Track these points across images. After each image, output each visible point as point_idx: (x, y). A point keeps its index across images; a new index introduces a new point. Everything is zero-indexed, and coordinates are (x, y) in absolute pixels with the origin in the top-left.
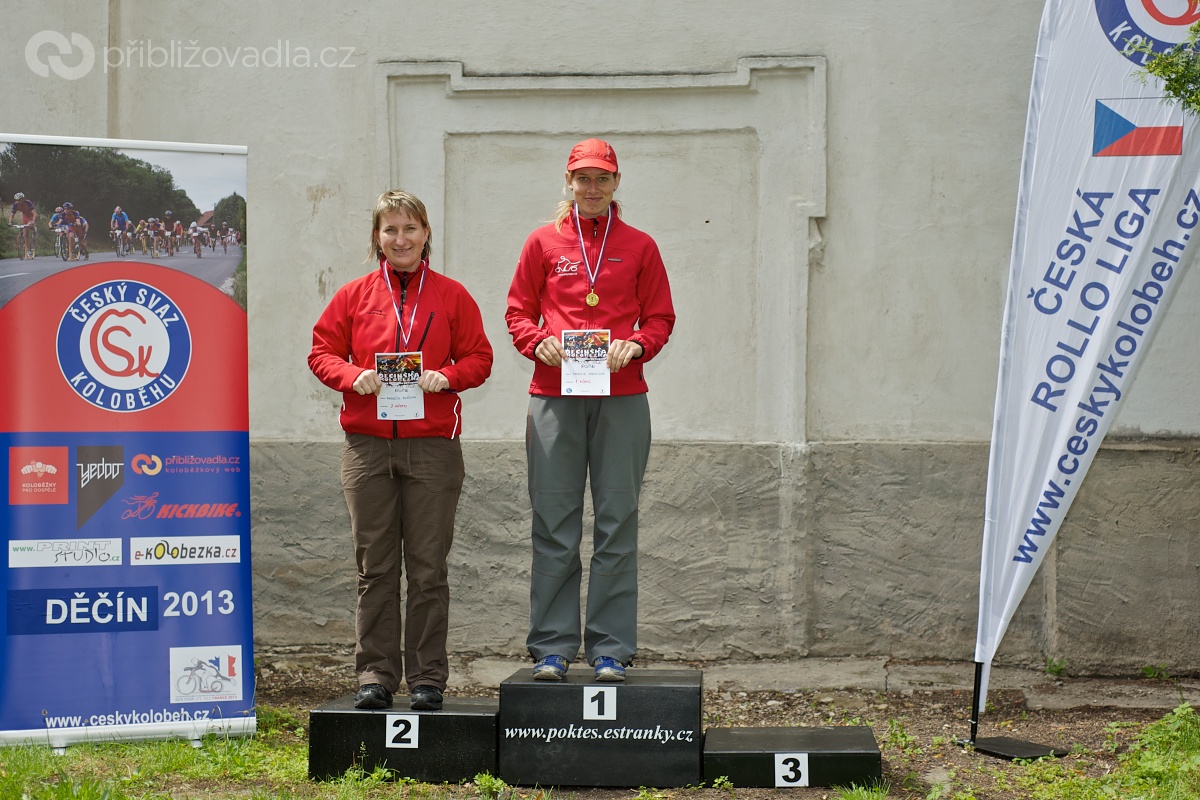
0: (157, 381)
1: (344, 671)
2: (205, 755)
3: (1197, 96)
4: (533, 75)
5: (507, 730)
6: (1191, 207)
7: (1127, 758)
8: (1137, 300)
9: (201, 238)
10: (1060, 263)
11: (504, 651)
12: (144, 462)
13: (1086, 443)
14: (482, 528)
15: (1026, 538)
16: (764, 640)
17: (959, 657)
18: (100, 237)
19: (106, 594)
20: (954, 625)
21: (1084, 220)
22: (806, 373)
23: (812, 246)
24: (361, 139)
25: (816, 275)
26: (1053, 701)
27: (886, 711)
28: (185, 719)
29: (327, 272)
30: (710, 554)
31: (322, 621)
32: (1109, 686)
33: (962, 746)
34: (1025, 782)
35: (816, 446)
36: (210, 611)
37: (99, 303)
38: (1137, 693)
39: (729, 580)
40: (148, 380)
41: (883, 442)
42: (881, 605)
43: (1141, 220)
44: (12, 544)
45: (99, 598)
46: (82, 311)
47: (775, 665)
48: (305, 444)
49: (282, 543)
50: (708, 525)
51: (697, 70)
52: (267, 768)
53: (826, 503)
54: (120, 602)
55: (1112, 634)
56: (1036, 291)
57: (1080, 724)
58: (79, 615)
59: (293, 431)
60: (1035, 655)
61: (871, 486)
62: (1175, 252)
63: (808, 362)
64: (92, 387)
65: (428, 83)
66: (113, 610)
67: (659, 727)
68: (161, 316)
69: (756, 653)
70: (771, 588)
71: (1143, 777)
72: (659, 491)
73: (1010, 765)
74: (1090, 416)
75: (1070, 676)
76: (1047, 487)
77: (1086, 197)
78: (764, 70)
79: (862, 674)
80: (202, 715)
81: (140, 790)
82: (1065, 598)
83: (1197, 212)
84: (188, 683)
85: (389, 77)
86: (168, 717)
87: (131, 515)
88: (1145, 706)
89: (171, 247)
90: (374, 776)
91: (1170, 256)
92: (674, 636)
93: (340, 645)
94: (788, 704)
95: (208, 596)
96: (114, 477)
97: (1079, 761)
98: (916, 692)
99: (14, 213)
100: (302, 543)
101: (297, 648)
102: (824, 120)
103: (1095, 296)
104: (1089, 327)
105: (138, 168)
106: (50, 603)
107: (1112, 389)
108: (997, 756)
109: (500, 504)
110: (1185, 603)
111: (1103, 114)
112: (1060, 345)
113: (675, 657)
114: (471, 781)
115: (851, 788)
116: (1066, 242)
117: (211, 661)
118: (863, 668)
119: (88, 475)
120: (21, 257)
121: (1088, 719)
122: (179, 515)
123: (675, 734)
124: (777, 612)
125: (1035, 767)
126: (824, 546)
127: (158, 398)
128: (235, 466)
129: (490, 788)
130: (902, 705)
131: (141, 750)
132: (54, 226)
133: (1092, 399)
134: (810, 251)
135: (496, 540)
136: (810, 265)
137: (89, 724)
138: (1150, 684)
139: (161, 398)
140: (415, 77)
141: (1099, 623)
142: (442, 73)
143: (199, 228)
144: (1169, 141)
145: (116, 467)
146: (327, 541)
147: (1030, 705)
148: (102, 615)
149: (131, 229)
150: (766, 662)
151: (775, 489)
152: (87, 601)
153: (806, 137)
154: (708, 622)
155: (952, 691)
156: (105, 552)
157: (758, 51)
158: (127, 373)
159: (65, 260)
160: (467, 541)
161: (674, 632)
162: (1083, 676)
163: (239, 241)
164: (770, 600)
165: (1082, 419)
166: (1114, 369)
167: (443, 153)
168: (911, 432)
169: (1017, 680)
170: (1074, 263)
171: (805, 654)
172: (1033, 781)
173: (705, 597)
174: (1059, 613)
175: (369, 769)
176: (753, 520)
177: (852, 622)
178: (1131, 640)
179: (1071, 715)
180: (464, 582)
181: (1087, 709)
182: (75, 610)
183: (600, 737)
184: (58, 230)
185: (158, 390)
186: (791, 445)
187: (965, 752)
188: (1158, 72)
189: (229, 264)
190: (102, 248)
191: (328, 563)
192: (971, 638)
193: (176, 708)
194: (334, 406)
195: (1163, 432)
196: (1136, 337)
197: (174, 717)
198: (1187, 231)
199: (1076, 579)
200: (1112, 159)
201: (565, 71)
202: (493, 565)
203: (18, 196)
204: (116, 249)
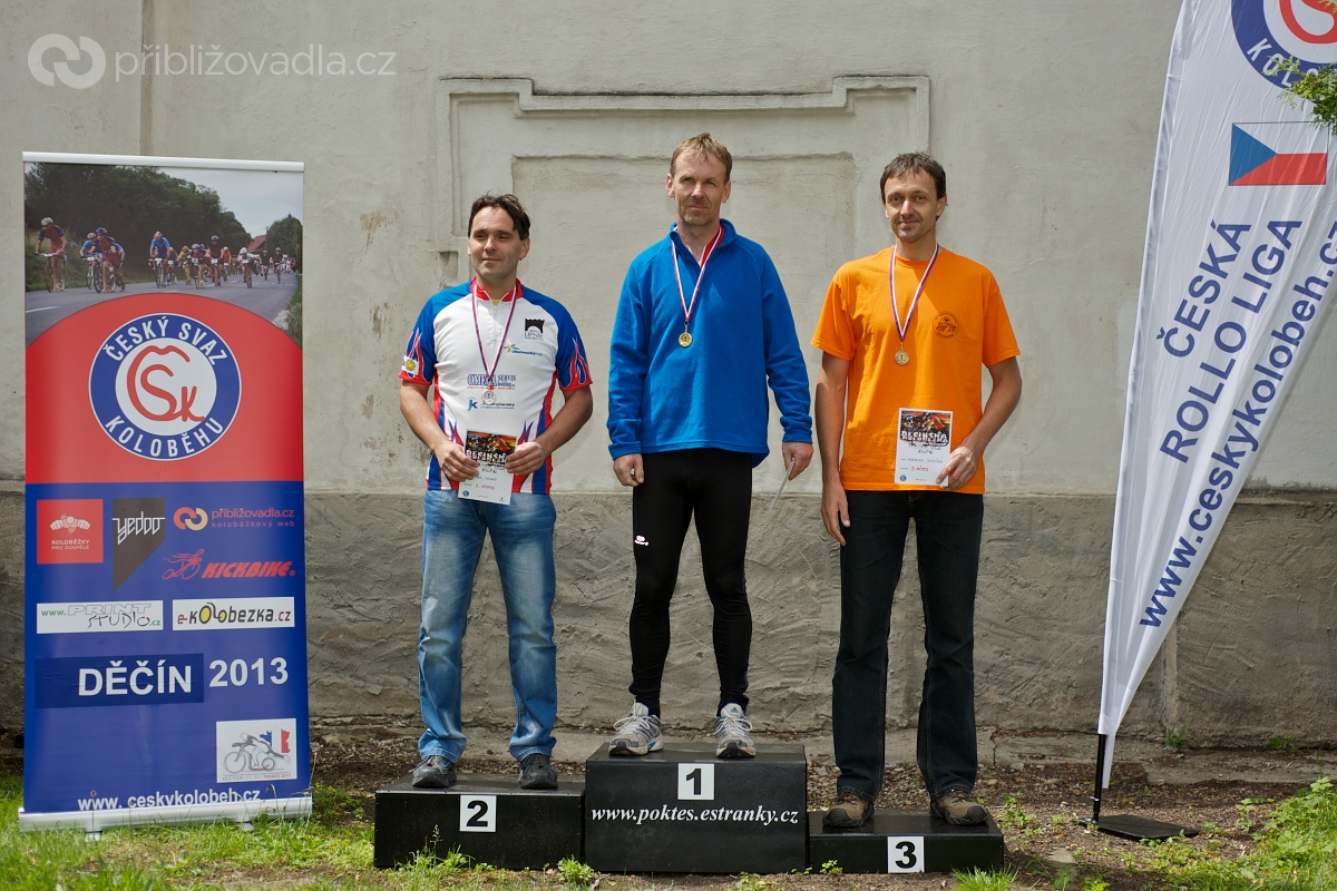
0: (202, 426)
1: (401, 744)
2: (257, 839)
4: (609, 94)
5: (594, 811)
7: (1263, 838)
8: (1276, 342)
9: (252, 266)
10: (1192, 301)
11: (576, 722)
12: (187, 516)
13: (1219, 497)
15: (1154, 599)
17: (1071, 727)
18: (138, 266)
19: (146, 662)
20: (1066, 693)
21: (1219, 254)
24: (420, 163)
26: (1175, 776)
27: (996, 786)
28: (233, 800)
29: (382, 308)
30: (801, 616)
31: (376, 690)
32: (1234, 759)
33: (1085, 826)
34: (1155, 865)
36: (261, 681)
37: (137, 339)
38: (1265, 766)
39: (821, 645)
40: (191, 424)
42: (987, 672)
43: (1281, 255)
44: (40, 607)
45: (138, 666)
46: (118, 348)
48: (357, 497)
49: (332, 605)
50: (800, 584)
51: (789, 90)
52: (327, 853)
54: (161, 671)
55: (1236, 702)
56: (1166, 331)
57: (1206, 800)
58: (116, 686)
59: (345, 482)
60: (1153, 725)
62: (1318, 289)
64: (129, 432)
65: (494, 102)
66: (154, 680)
67: (761, 807)
68: (207, 354)
71: (1282, 859)
73: (1138, 846)
74: (1224, 467)
75: (1192, 748)
76: (1177, 545)
77: (1222, 229)
78: (862, 90)
80: (252, 796)
81: (187, 879)
82: (1186, 664)
84: (236, 760)
85: (451, 95)
86: (214, 798)
87: (174, 575)
88: (1275, 781)
89: (218, 276)
90: (448, 862)
91: (1311, 294)
92: (762, 705)
93: (396, 716)
95: (259, 664)
96: (154, 532)
97: (1212, 841)
98: (1026, 766)
99: (41, 240)
100: (355, 604)
101: (349, 719)
102: (927, 145)
103: (1231, 337)
104: (1224, 370)
105: (181, 188)
106: (83, 672)
107: (1248, 438)
108: (1122, 836)
109: (572, 562)
110: (1315, 669)
111: (1241, 140)
112: (1192, 390)
113: (763, 728)
114: (555, 867)
115: (974, 874)
116: (1199, 278)
117: (262, 736)
119: (125, 530)
120: (49, 289)
121: (1216, 794)
122: (227, 574)
123: (778, 816)
125: (1165, 848)
127: (203, 444)
128: (288, 519)
129: (576, 875)
130: (1013, 780)
131: (186, 833)
132: (87, 254)
133: (1226, 448)
135: (568, 601)
137: (125, 806)
138: (1278, 757)
139: (207, 444)
140: (480, 95)
141: (1222, 690)
142: (510, 91)
143: (249, 255)
144: (1311, 170)
145: (156, 521)
146: (382, 601)
147: (1151, 779)
148: (141, 685)
149: (173, 257)
152: (124, 670)
154: (798, 690)
155: (1066, 765)
156: (145, 615)
157: (856, 69)
158: (169, 416)
159: (99, 292)
161: (762, 701)
162: (1206, 748)
163: (294, 269)
165: (1216, 470)
166: (1251, 416)
167: (510, 179)
168: (1020, 484)
169: (1136, 753)
170: (1208, 301)
171: (905, 725)
173: (796, 662)
174: (1179, 680)
175: (442, 854)
178: (1257, 709)
179: (1196, 791)
181: (1213, 783)
182: (111, 681)
183: (696, 818)
184: (91, 259)
185: (204, 435)
187: (1088, 832)
188: (1306, 93)
189: (283, 294)
190: (140, 279)
191: (382, 626)
192: (1084, 707)
193: (223, 787)
194: (391, 455)
195: (1292, 485)
196: (1275, 382)
197: (221, 798)
198: (1330, 267)
199: (1198, 643)
200: (1250, 188)
201: (645, 90)
202: (564, 628)
203: (45, 221)
204: (156, 279)
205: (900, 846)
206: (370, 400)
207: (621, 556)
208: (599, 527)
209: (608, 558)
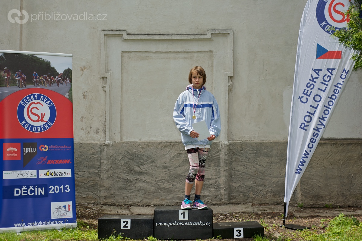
0: (46, 123)
1: (93, 210)
3: (348, 42)
4: (147, 35)
5: (157, 223)
6: (344, 74)
7: (328, 229)
8: (329, 99)
9: (59, 81)
10: (307, 89)
11: (139, 204)
12: (43, 147)
13: (315, 140)
14: (132, 168)
15: (298, 167)
16: (216, 199)
17: (272, 203)
18: (29, 81)
19: (32, 187)
20: (271, 194)
21: (314, 77)
22: (228, 121)
23: (229, 85)
24: (96, 53)
25: (230, 93)
26: (301, 215)
27: (255, 218)
28: (56, 224)
29: (86, 92)
31: (84, 196)
32: (316, 210)
33: (281, 227)
34: (302, 236)
35: (231, 143)
36: (63, 191)
37: (29, 100)
38: (324, 212)
40: (44, 123)
41: (250, 141)
42: (250, 189)
43: (330, 77)
44: (4, 172)
45: (30, 188)
46: (24, 103)
47: (219, 206)
48: (79, 143)
51: (196, 34)
53: (234, 159)
54: (36, 189)
55: (316, 195)
56: (300, 97)
57: (311, 220)
58: (24, 193)
59: (75, 140)
60: (294, 202)
61: (247, 154)
62: (340, 86)
63: (228, 118)
64: (27, 125)
65: (116, 37)
66: (34, 191)
67: (201, 222)
68: (48, 104)
69: (214, 203)
70: (218, 184)
71: (334, 234)
72: (185, 156)
73: (296, 231)
74: (316, 132)
75: (304, 208)
76: (304, 152)
77: (315, 70)
78: (215, 34)
79: (246, 208)
80: (61, 222)
82: (303, 185)
83: (346, 75)
84: (56, 213)
85: (105, 35)
86: (51, 223)
87: (39, 163)
88: (328, 215)
89: (50, 84)
90: (118, 238)
91: (338, 87)
93: (90, 203)
94: (226, 217)
95: (62, 187)
96: (34, 152)
97: (315, 230)
98: (262, 213)
99: (4, 73)
100: (78, 173)
101: (77, 204)
102: (232, 48)
103: (318, 98)
104: (316, 107)
105: (41, 60)
106: (16, 189)
107: (323, 124)
108: (291, 229)
109: (138, 160)
110: (336, 186)
112: (308, 112)
114: (147, 238)
116: (309, 83)
117: (63, 206)
118: (246, 207)
119: (26, 151)
120: (6, 86)
121: (313, 219)
122: (53, 163)
123: (205, 224)
124: (220, 191)
125: (303, 231)
126: (233, 172)
127: (47, 128)
128: (69, 148)
130: (259, 216)
131: (44, 233)
132: (16, 77)
133: (317, 127)
134: (229, 86)
135: (137, 171)
136: (229, 90)
137: (27, 226)
138: (327, 209)
139: (48, 128)
140: (112, 35)
141: (312, 192)
142: (121, 34)
143: (58, 78)
144: (337, 55)
145: (35, 149)
146: (86, 172)
147: (295, 215)
148: (31, 193)
149: (39, 78)
150: (217, 206)
151: (219, 155)
152: (26, 189)
153: (227, 53)
155: (272, 212)
156: (32, 174)
157: (213, 28)
158: (38, 121)
159: (19, 87)
160: (128, 172)
162: (308, 208)
163: (70, 82)
164: (218, 188)
165: (314, 133)
166: (323, 119)
167: (121, 57)
168: (258, 138)
169: (290, 209)
170: (311, 89)
171: (228, 203)
172: (304, 235)
174: (301, 189)
175: (116, 236)
176: (213, 164)
177: (241, 193)
178: (322, 197)
179: (308, 218)
180: (127, 184)
181: (312, 216)
182: (23, 192)
183: (184, 225)
184: (17, 79)
185: (47, 126)
186: (223, 142)
187: (282, 228)
188: (337, 35)
189: (67, 89)
190: (30, 84)
191: (86, 179)
192: (276, 197)
193: (53, 220)
194: (88, 132)
195: (329, 138)
196: (329, 110)
197: (53, 223)
198: (343, 80)
199: (306, 180)
200: (322, 60)
201: (157, 33)
202: (136, 178)
203: (5, 68)
204: (34, 84)
205: (237, 231)
206: (83, 117)
207: (151, 159)
208: (145, 151)
209: (148, 159)
